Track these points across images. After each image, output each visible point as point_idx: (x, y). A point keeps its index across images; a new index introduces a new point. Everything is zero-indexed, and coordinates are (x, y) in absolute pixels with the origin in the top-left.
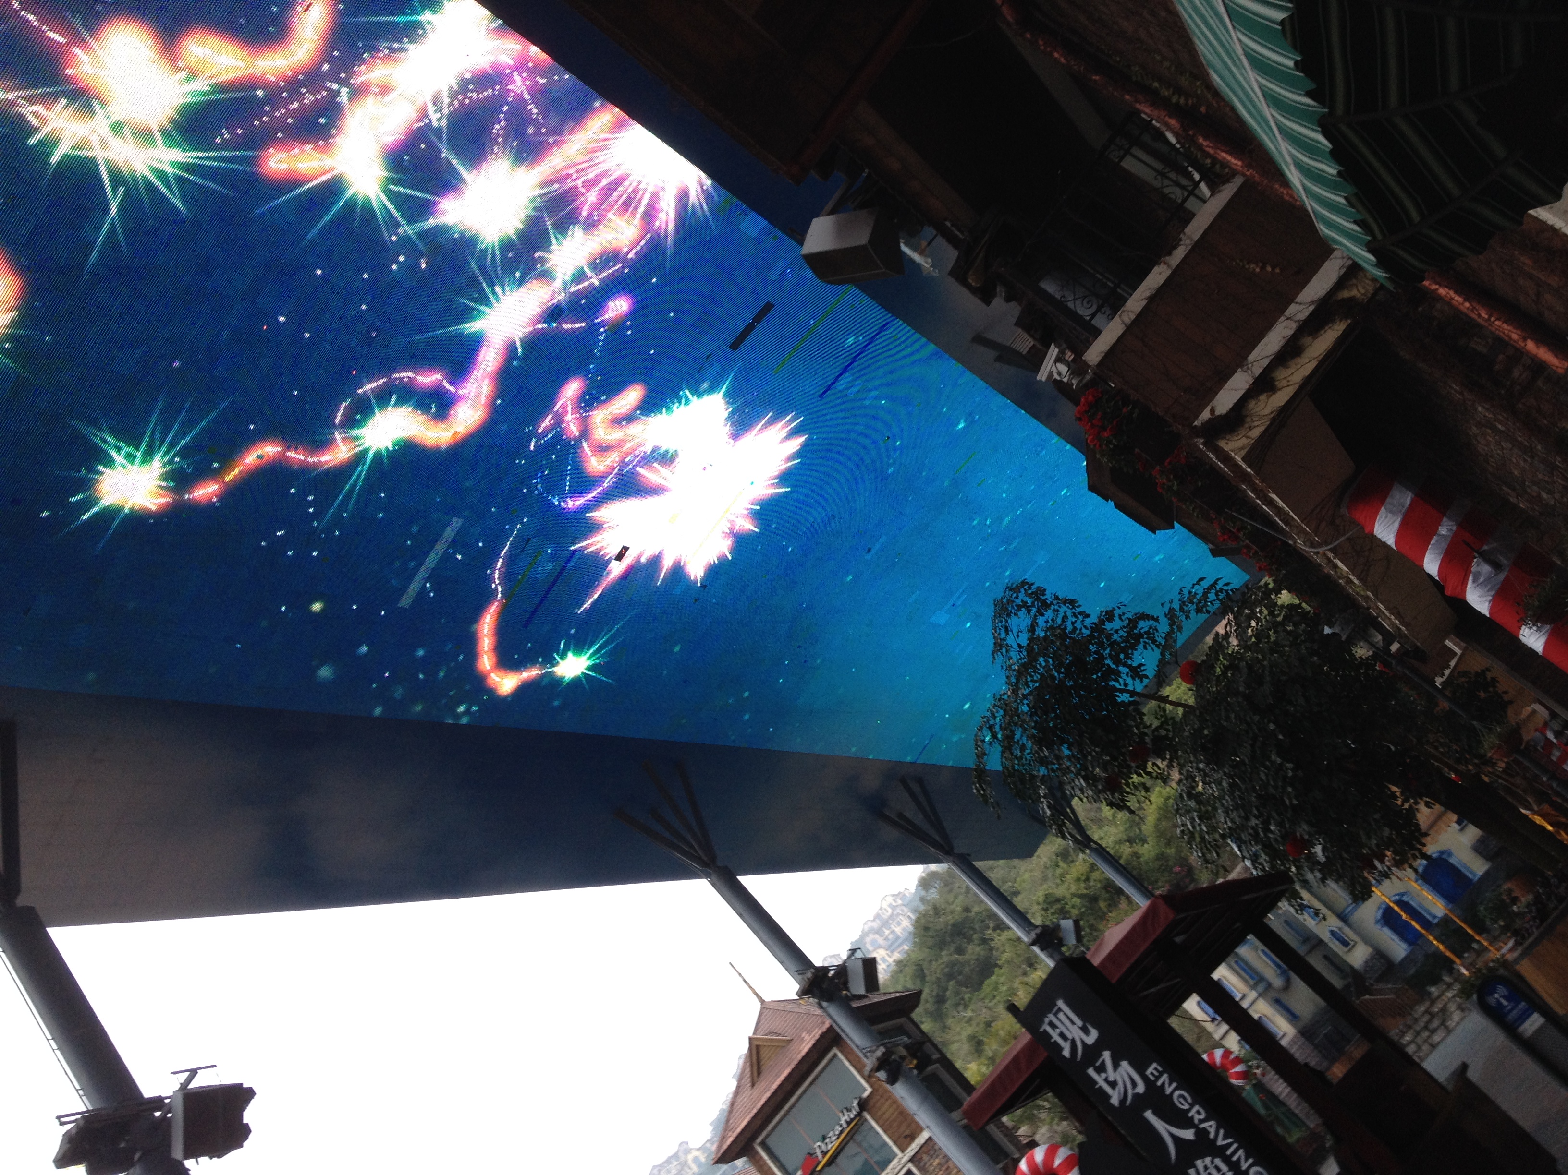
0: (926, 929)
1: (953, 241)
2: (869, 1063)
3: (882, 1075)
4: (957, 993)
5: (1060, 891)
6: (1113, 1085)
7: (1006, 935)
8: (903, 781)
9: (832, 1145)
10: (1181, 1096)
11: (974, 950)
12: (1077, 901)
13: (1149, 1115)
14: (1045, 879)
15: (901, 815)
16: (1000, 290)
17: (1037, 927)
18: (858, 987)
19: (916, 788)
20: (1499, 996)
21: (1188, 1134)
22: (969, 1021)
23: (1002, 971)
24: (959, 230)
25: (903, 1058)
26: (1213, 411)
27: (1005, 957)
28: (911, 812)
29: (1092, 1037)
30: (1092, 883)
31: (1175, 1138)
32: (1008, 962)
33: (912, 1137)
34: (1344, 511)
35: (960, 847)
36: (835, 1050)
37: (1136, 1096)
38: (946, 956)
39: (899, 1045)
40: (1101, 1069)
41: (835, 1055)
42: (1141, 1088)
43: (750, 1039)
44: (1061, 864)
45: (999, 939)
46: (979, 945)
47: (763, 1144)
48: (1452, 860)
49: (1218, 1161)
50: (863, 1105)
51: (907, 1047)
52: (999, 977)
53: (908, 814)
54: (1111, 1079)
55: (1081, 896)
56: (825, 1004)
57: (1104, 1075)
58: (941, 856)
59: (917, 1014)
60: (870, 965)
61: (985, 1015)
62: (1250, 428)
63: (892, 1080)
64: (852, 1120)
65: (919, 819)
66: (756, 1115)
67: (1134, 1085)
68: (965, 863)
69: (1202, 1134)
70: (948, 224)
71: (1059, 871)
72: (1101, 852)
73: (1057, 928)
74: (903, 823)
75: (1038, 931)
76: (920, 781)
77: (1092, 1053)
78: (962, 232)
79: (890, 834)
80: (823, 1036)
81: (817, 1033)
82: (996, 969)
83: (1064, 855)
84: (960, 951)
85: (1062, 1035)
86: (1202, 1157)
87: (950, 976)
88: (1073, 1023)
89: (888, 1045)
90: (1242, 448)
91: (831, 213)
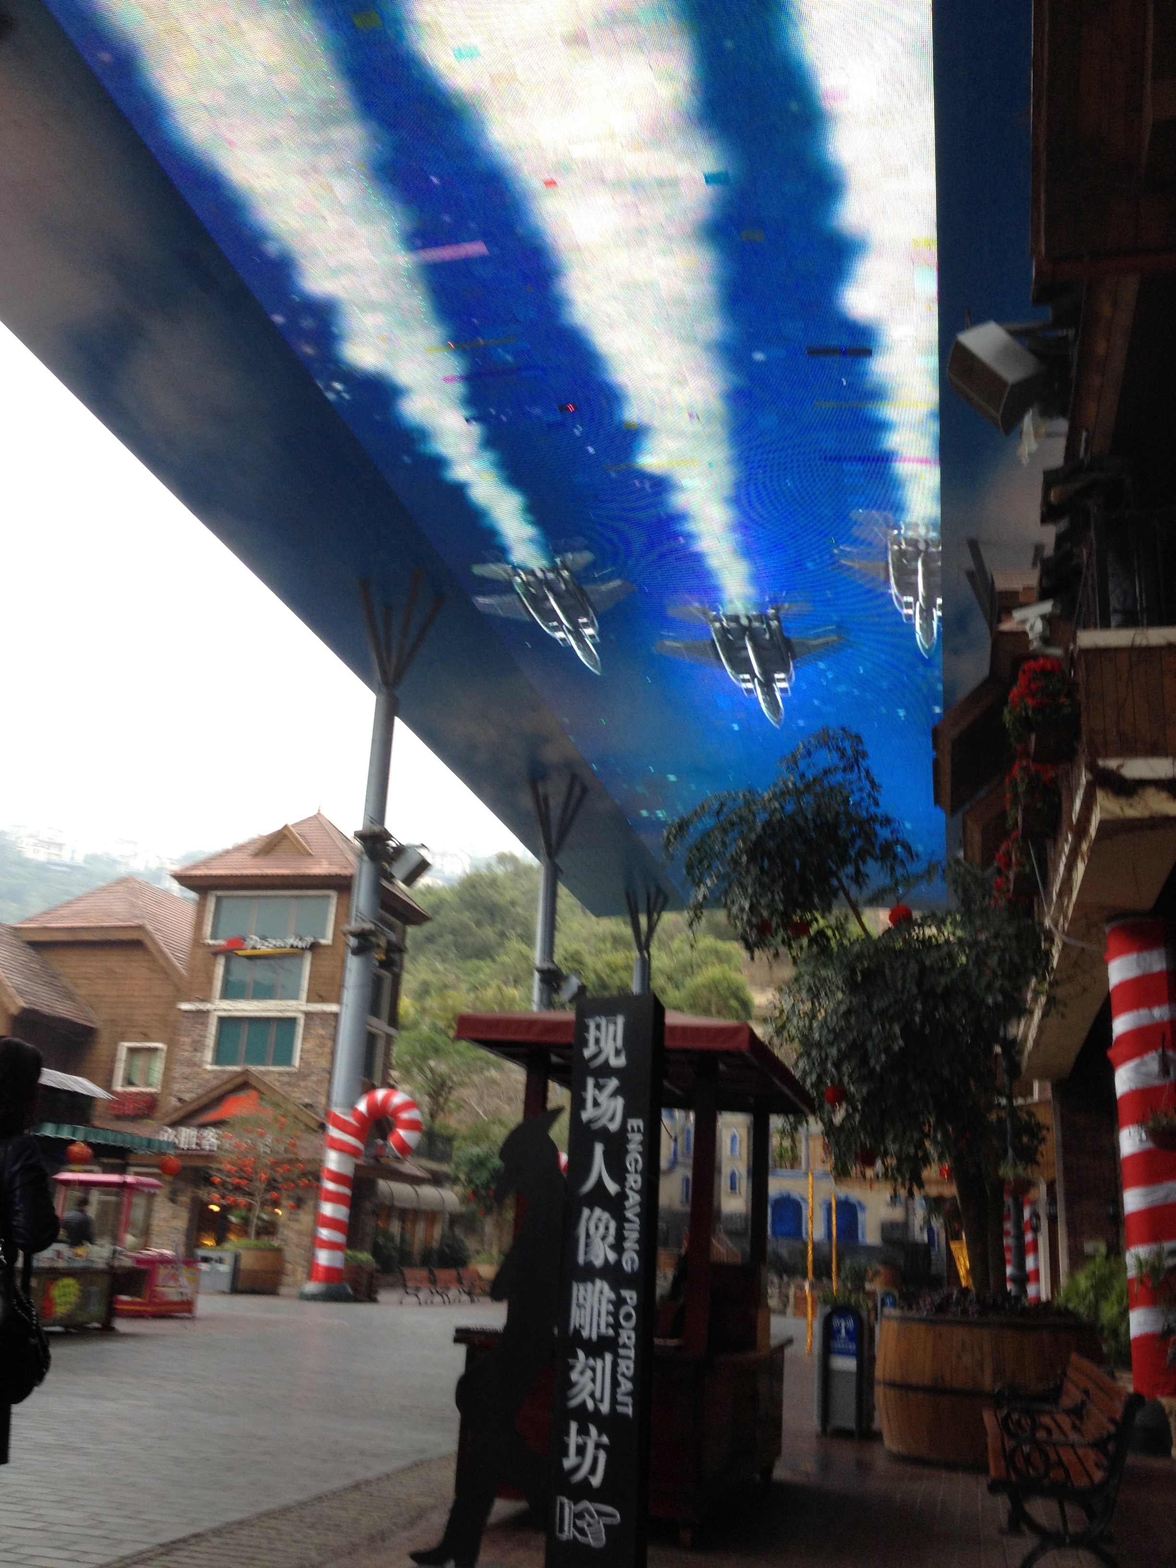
0: (473, 886)
1: (1071, 450)
2: (354, 925)
3: (353, 942)
4: (446, 946)
5: (588, 959)
6: (596, 1104)
7: (524, 948)
8: (574, 778)
9: (264, 948)
10: (636, 1161)
11: (488, 933)
12: (592, 976)
13: (599, 1149)
14: (586, 941)
15: (546, 799)
16: (1064, 524)
17: (553, 962)
18: (399, 870)
19: (577, 790)
20: (844, 1325)
21: (612, 1187)
22: (435, 971)
23: (492, 964)
24: (1086, 449)
25: (379, 946)
26: (1120, 767)
27: (505, 959)
28: (556, 804)
29: (618, 1062)
30: (615, 977)
31: (600, 1180)
32: (503, 964)
33: (322, 999)
34: (1107, 929)
35: (561, 860)
36: (333, 894)
37: (605, 1129)
38: (466, 917)
39: (384, 935)
40: (599, 1087)
41: (328, 897)
42: (614, 1127)
43: (286, 827)
44: (609, 945)
45: (515, 945)
46: (496, 934)
47: (219, 899)
48: (860, 1216)
49: (613, 1225)
50: (314, 947)
51: (389, 943)
52: (486, 968)
53: (552, 803)
54: (600, 1100)
55: (599, 977)
56: (366, 858)
57: (597, 1092)
58: (543, 851)
59: (411, 930)
60: (423, 866)
61: (451, 978)
62: (1131, 806)
63: (357, 952)
64: (297, 947)
65: (555, 813)
66: (236, 877)
67: (612, 1119)
68: (554, 875)
69: (622, 1196)
70: (1084, 434)
71: (602, 946)
72: (646, 965)
73: (566, 978)
74: (542, 804)
75: (552, 966)
76: (584, 790)
77: (605, 1071)
78: (1086, 453)
79: (526, 801)
80: (338, 877)
81: (335, 870)
82: (489, 959)
83: (617, 941)
84: (479, 924)
85: (597, 1041)
86: (604, 1208)
87: (454, 932)
88: (615, 1039)
89: (380, 930)
90: (1107, 811)
91: (1012, 333)
